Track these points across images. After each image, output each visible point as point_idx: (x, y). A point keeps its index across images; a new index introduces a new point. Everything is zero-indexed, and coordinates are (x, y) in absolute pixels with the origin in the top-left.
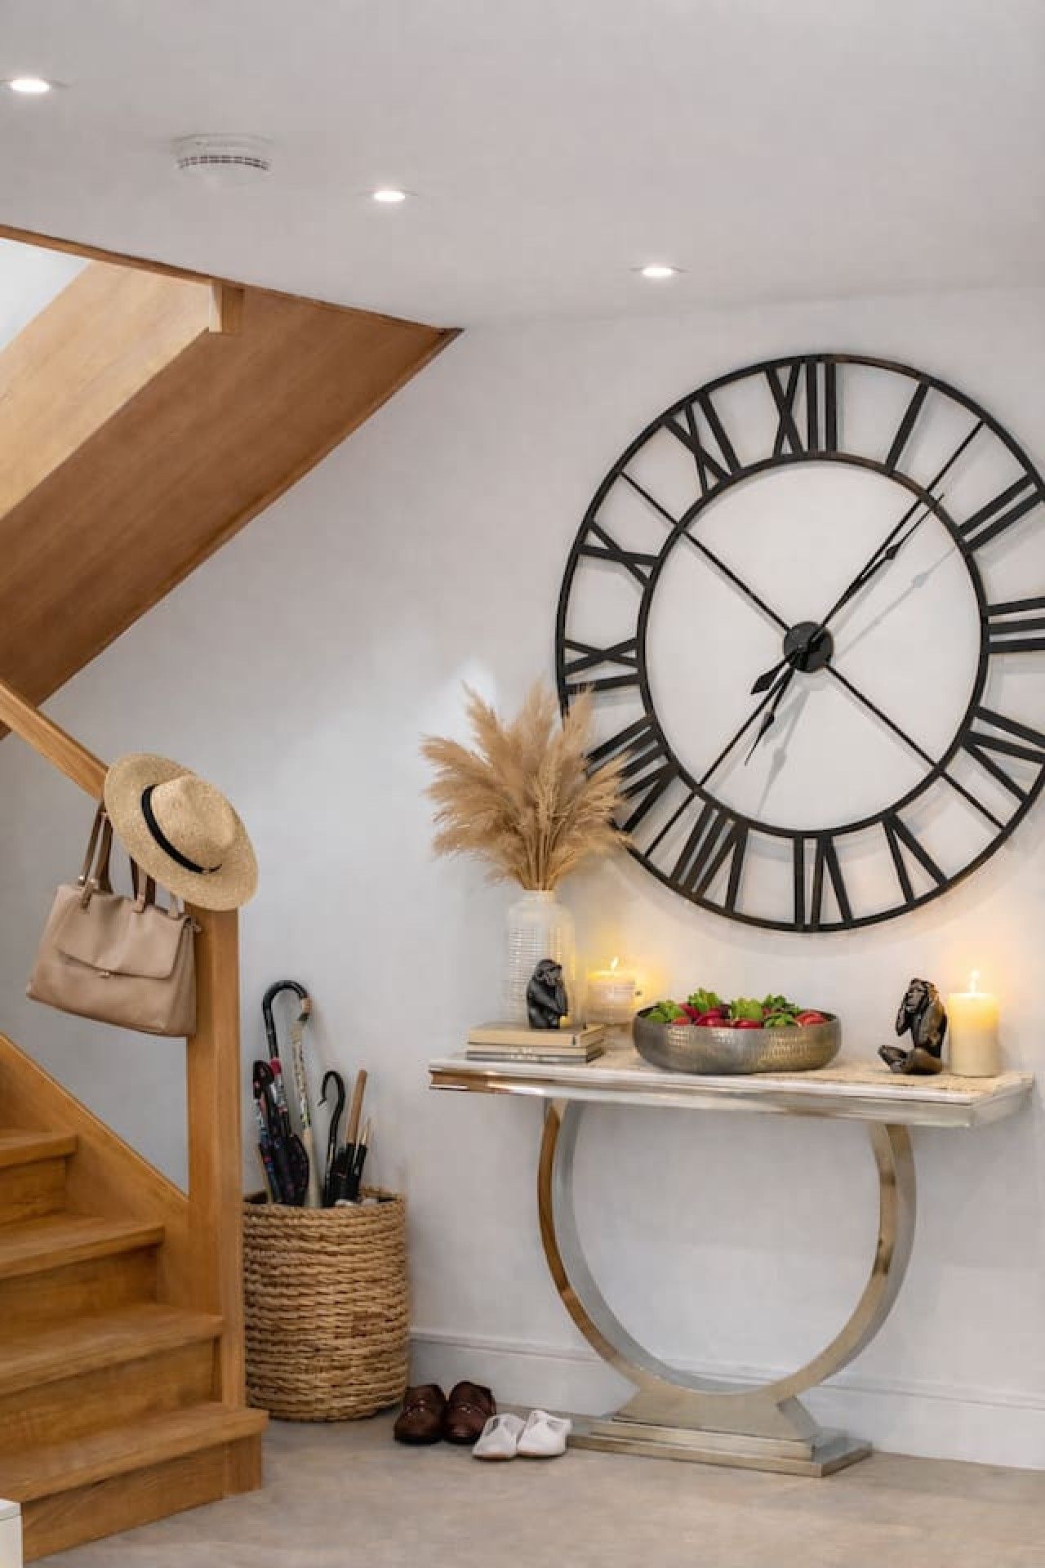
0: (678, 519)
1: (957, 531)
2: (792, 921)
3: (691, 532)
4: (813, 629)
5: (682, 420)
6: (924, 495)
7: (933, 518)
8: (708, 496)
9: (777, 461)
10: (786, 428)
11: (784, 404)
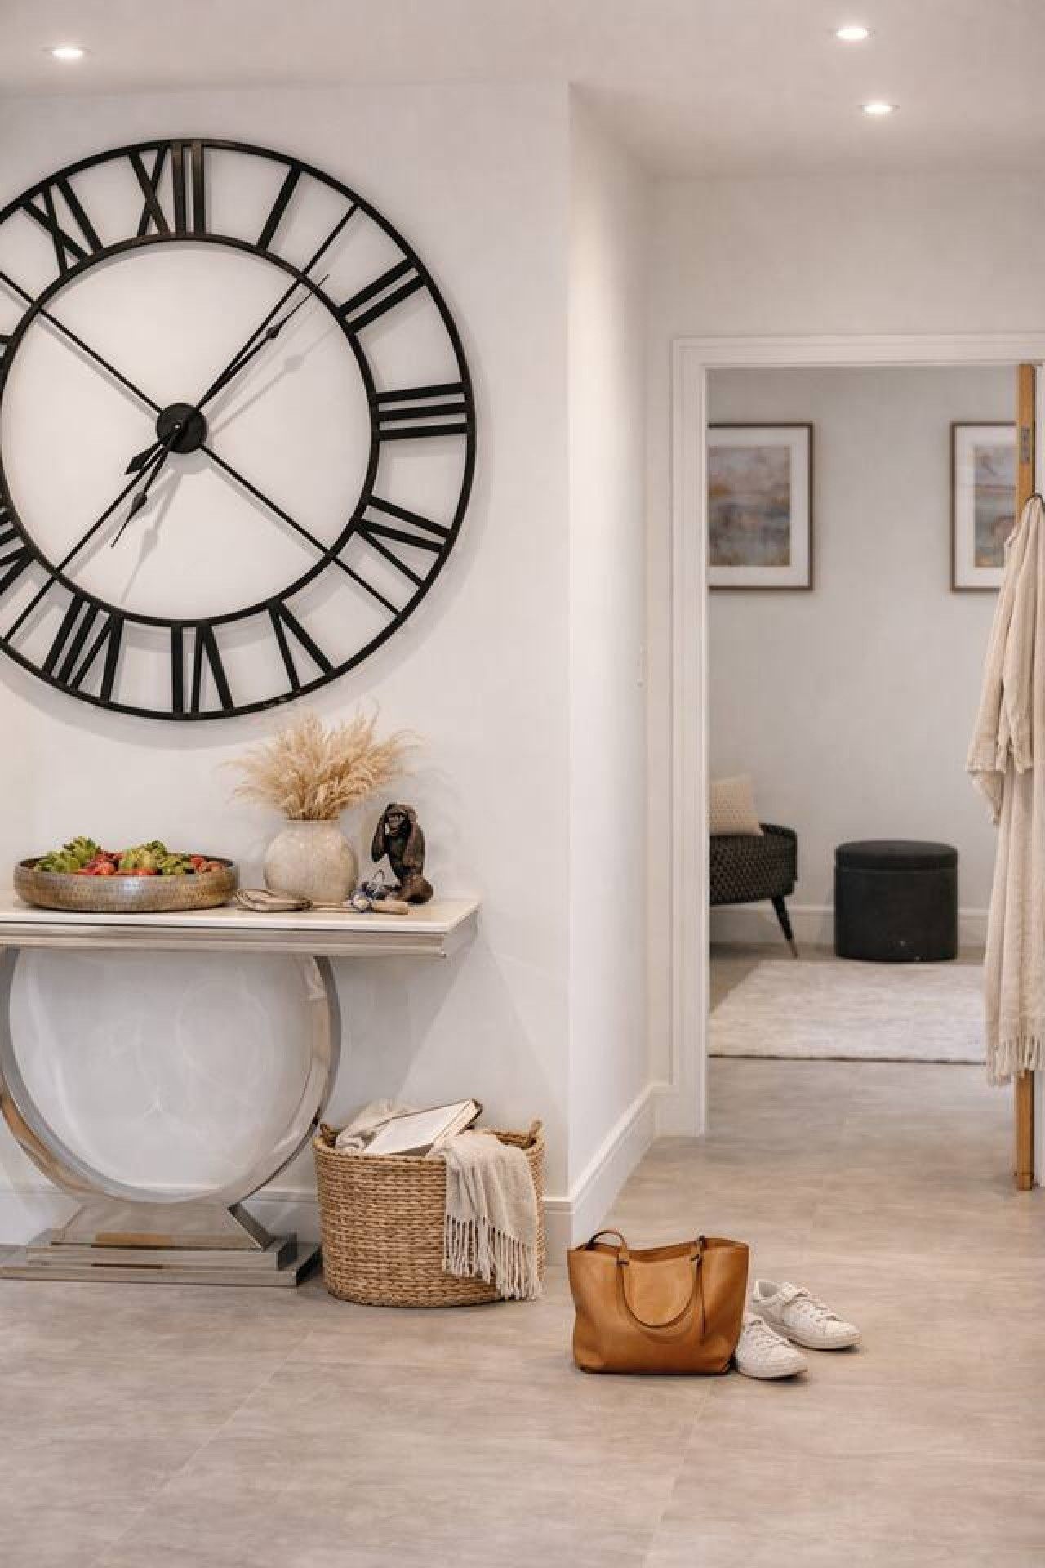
0: (35, 297)
1: (339, 313)
2: (170, 710)
3: (50, 311)
4: (189, 412)
5: (39, 202)
6: (302, 277)
7: (314, 301)
8: (67, 276)
9: (142, 241)
10: (152, 210)
11: (149, 186)
